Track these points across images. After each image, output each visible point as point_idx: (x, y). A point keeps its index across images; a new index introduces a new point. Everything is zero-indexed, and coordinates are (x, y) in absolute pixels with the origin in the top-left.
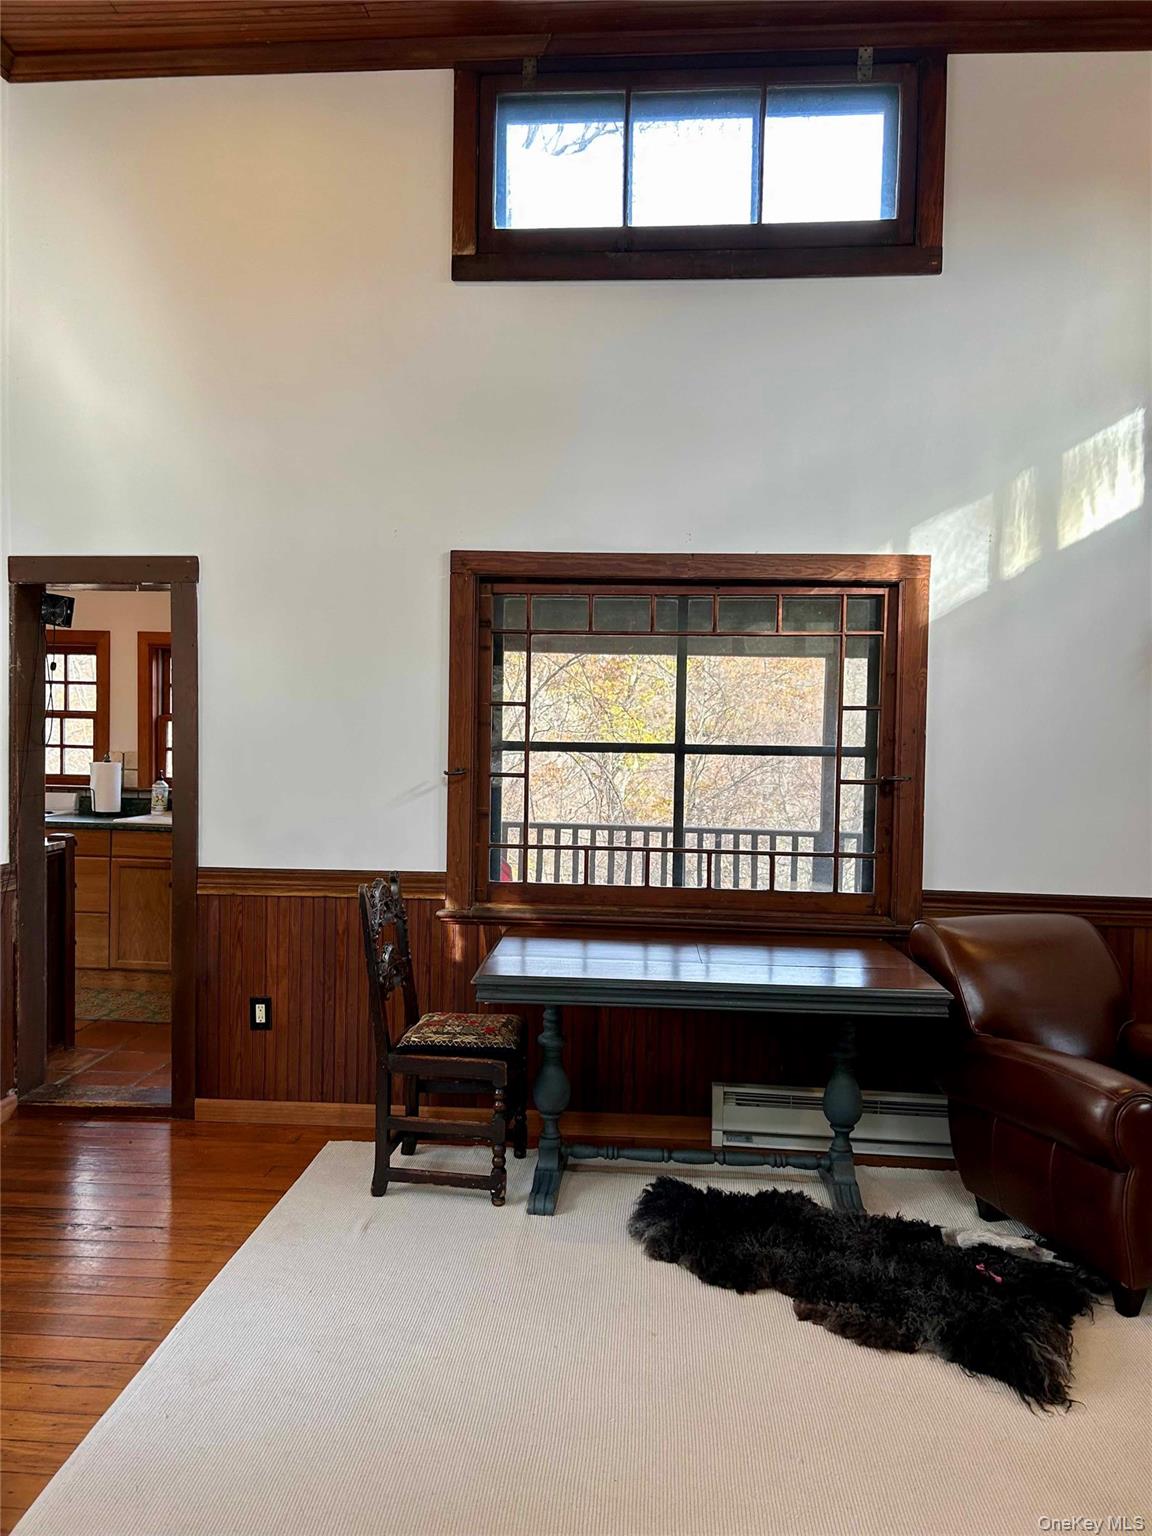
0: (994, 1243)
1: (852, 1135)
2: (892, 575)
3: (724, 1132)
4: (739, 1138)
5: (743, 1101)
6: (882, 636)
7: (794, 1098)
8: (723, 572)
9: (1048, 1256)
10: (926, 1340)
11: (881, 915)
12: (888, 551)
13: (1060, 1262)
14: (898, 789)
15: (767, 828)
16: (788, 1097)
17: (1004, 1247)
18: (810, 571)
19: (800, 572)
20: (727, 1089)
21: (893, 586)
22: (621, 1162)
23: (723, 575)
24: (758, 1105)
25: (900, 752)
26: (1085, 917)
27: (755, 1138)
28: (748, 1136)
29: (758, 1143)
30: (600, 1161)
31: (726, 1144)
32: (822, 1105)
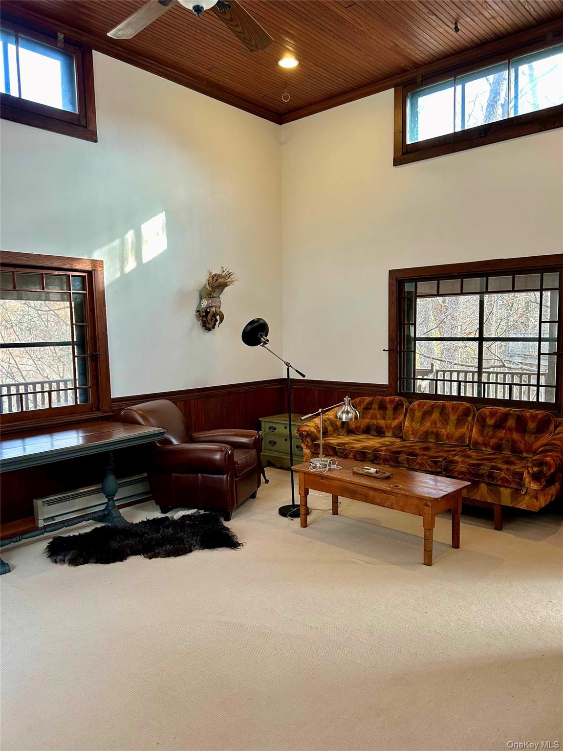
0: (187, 514)
1: (115, 499)
2: (88, 268)
3: (44, 520)
4: (49, 520)
5: (50, 503)
6: (86, 293)
7: (72, 495)
8: (19, 261)
9: (202, 512)
10: (194, 546)
11: (96, 411)
12: (86, 258)
13: (206, 512)
14: (99, 358)
15: (39, 381)
16: (68, 496)
17: (190, 514)
18: (57, 264)
19: (53, 263)
20: (44, 500)
21: (90, 273)
22: (23, 541)
23: (19, 262)
24: (54, 504)
25: (99, 342)
26: (170, 400)
27: (55, 518)
28: (53, 518)
29: (58, 520)
30: (13, 544)
31: (45, 524)
32: (102, 490)
